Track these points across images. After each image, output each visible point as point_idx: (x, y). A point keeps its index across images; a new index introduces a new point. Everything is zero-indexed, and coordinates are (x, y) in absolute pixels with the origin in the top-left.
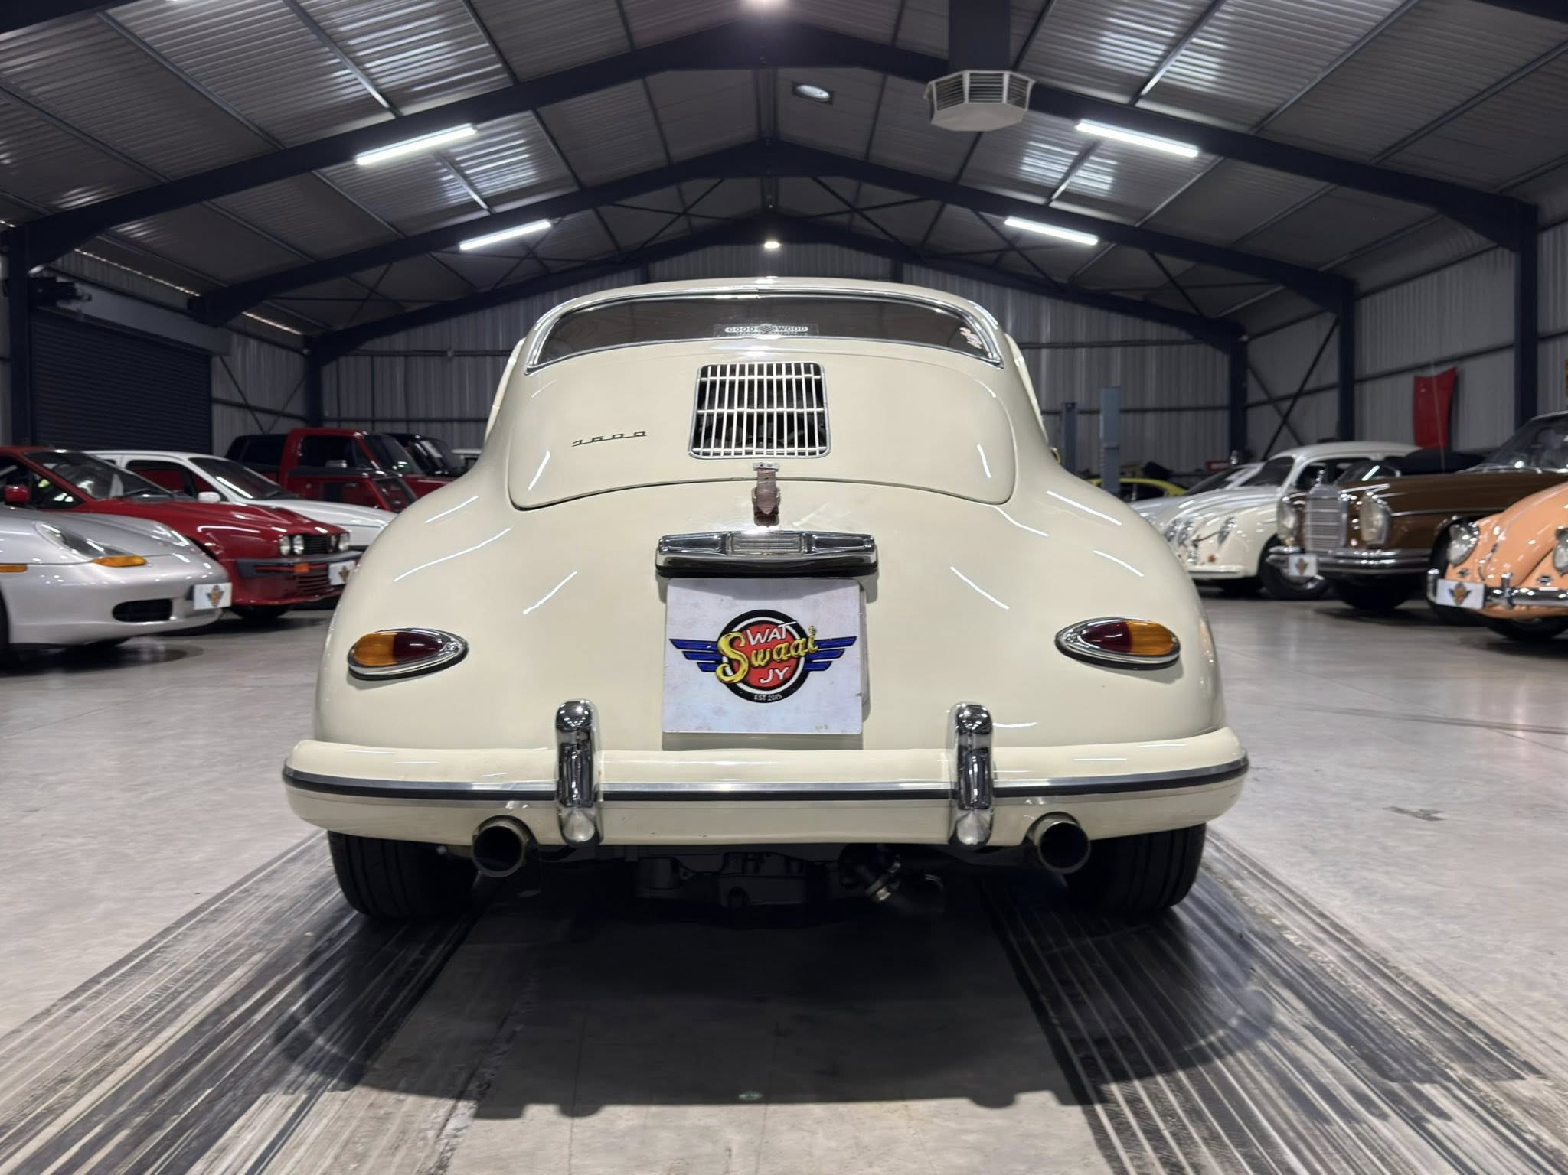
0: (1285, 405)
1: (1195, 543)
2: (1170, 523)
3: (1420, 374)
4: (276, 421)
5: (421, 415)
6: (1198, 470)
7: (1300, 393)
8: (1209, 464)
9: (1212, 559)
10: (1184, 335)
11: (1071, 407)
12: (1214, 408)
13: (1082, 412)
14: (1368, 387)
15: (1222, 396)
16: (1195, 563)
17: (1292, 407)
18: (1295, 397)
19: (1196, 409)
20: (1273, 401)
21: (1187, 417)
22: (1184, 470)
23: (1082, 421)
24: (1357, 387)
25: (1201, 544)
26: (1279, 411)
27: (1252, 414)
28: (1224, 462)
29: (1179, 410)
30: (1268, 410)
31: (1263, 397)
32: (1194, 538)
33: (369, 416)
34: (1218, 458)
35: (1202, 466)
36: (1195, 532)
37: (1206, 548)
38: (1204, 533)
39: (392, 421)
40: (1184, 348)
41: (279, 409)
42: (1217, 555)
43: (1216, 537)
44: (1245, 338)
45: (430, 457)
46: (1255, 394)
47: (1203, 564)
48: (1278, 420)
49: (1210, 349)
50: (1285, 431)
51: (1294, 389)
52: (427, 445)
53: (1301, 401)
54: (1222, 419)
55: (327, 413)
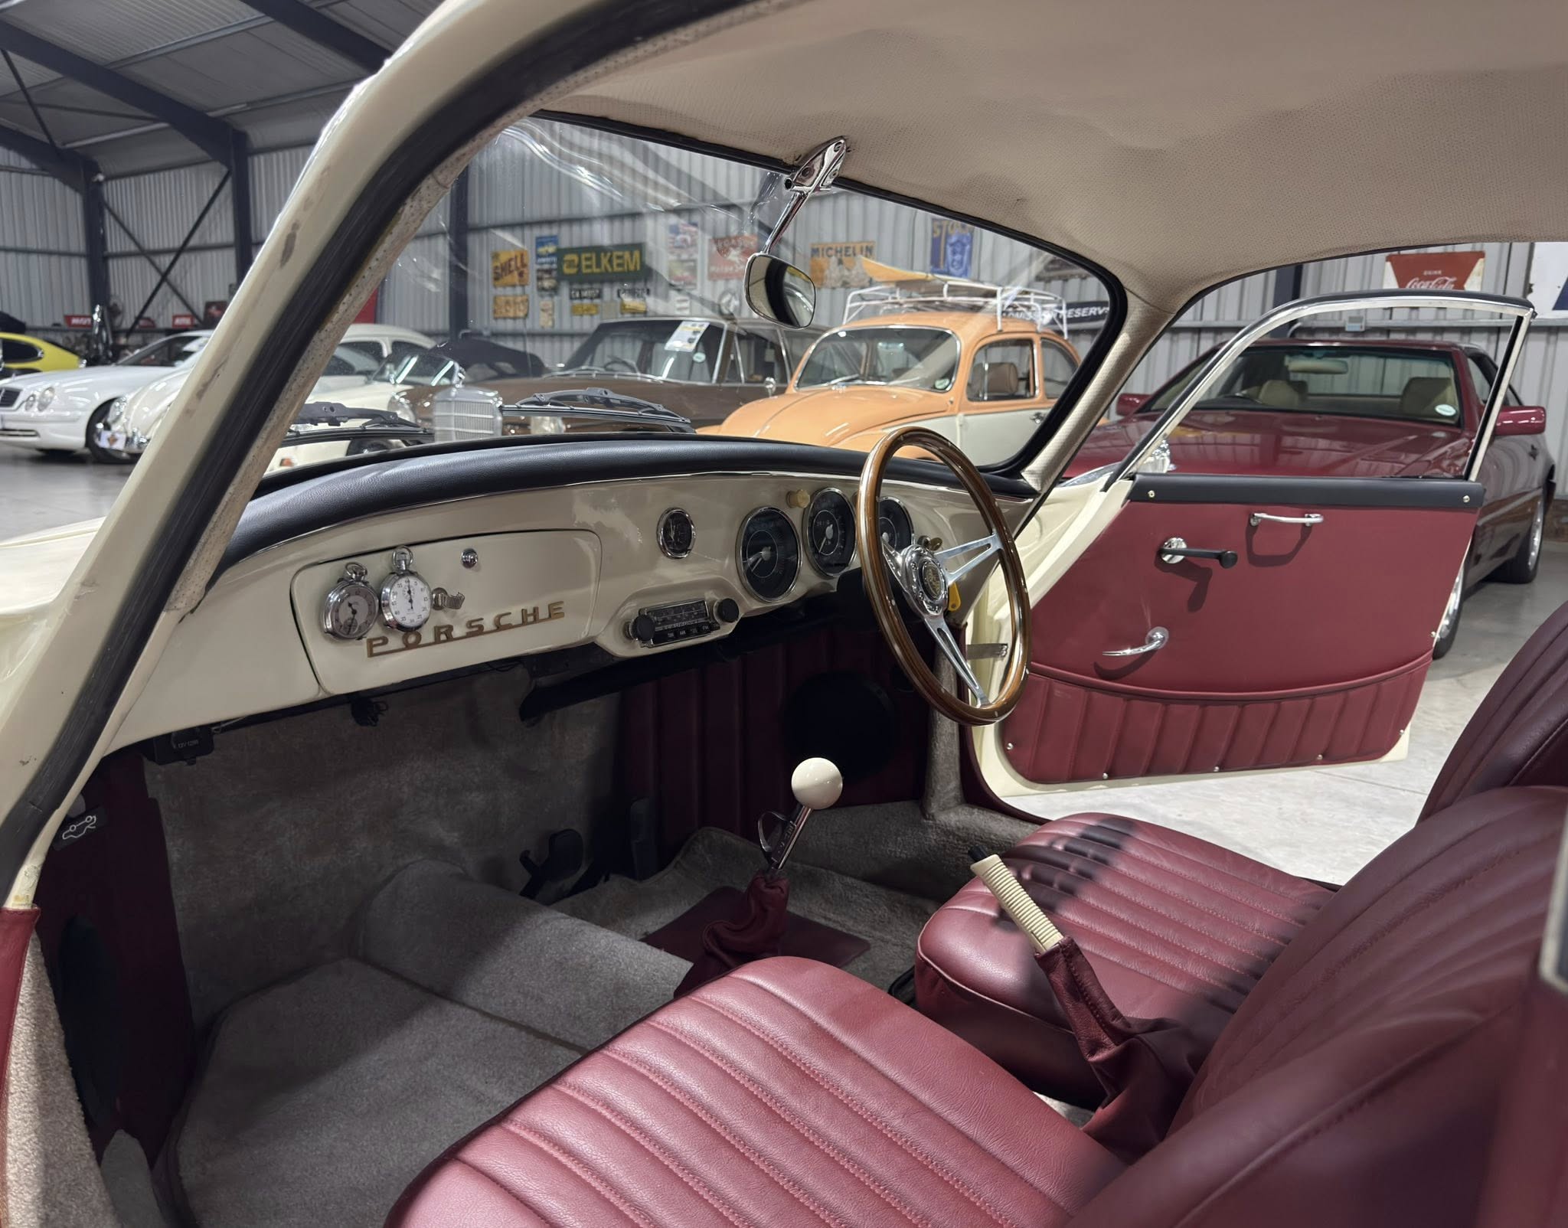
0: (165, 261)
6: (56, 325)
7: (184, 249)
8: (68, 318)
10: (25, 163)
12: (70, 254)
15: (77, 241)
17: (172, 264)
18: (178, 252)
19: (48, 253)
20: (144, 253)
21: (37, 260)
22: (38, 323)
24: (254, 250)
26: (155, 266)
27: (115, 266)
28: (85, 317)
29: (27, 252)
30: (136, 265)
31: (132, 248)
34: (78, 312)
35: (60, 320)
40: (26, 178)
44: (101, 177)
46: (116, 241)
48: (156, 278)
49: (57, 182)
50: (165, 287)
51: (177, 243)
53: (184, 257)
54: (80, 267)
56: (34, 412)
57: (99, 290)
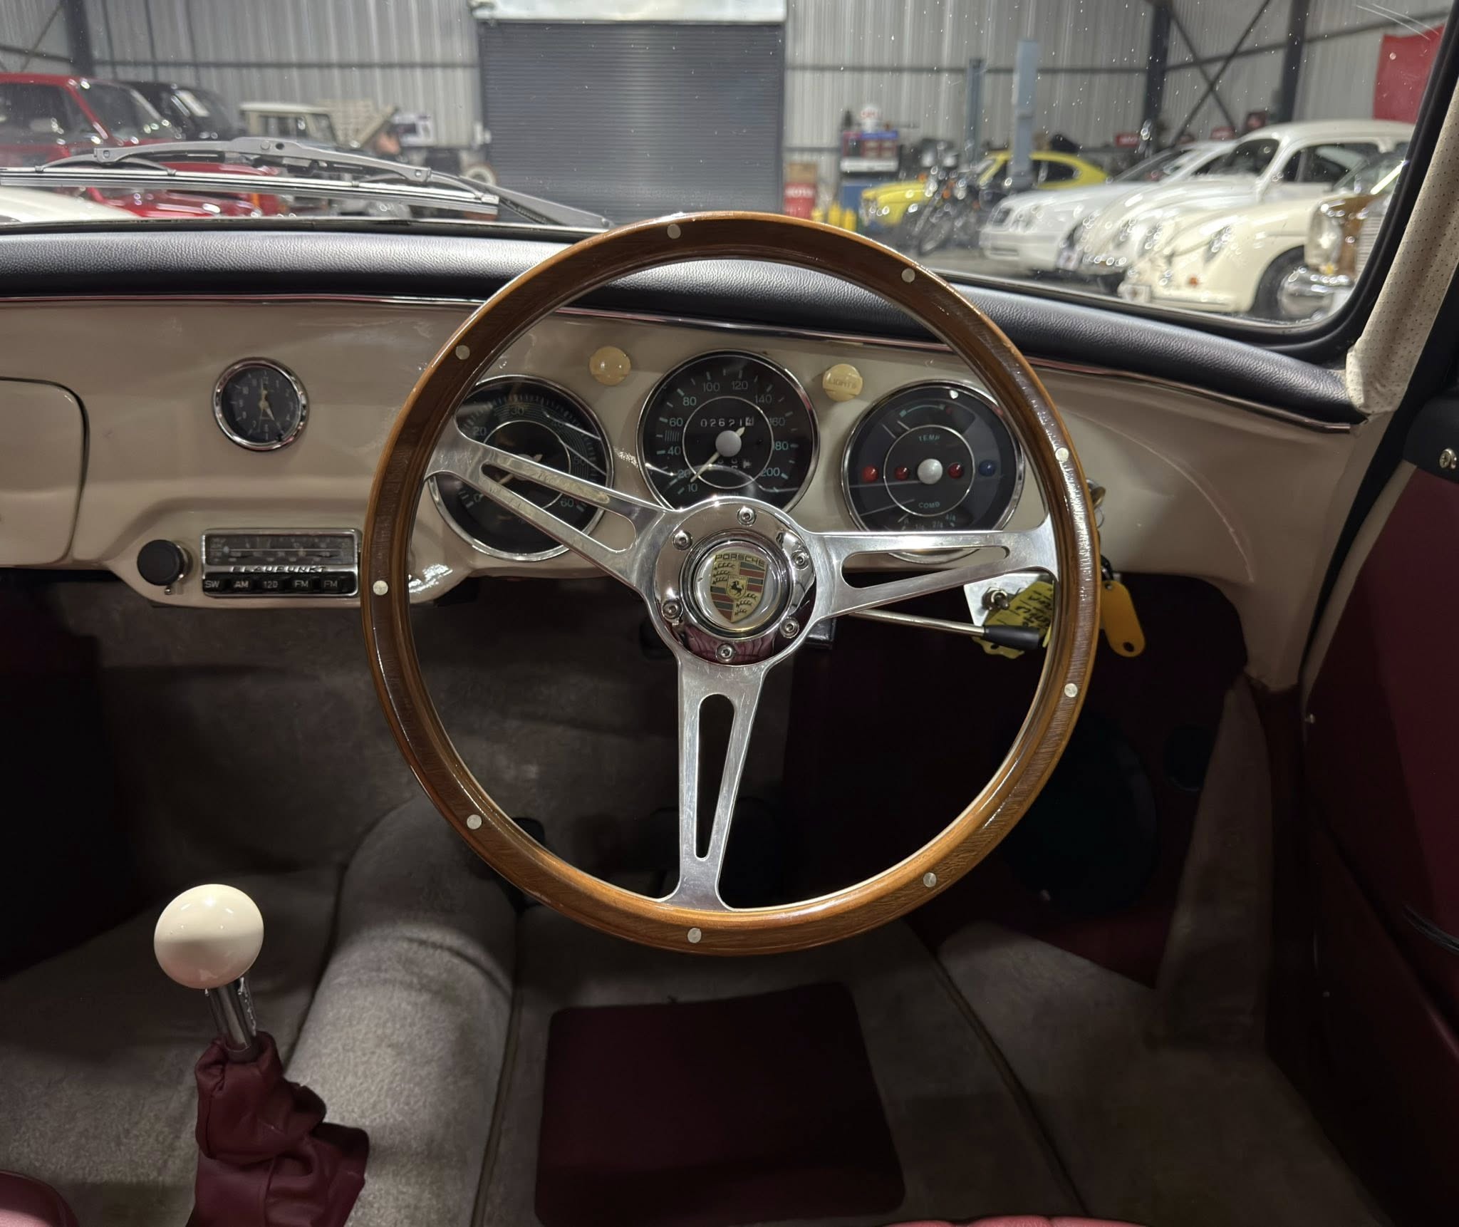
0: (1214, 69)
1: (1170, 259)
2: (1120, 223)
3: (1391, 32)
4: (27, 63)
5: (211, 57)
6: (1104, 145)
7: (1235, 54)
8: (1118, 138)
9: (1193, 282)
11: (977, 64)
12: (1129, 70)
13: (990, 71)
14: (1319, 48)
15: (1140, 54)
16: (1167, 286)
17: (1222, 70)
18: (1228, 58)
19: (1111, 71)
20: (1199, 63)
21: (1100, 80)
22: (1092, 143)
23: (988, 81)
24: (1305, 50)
25: (1176, 260)
26: (1205, 74)
27: (1171, 79)
28: (1134, 135)
29: (1093, 71)
30: (1190, 74)
31: (1188, 58)
32: (1167, 251)
33: (148, 57)
34: (1127, 130)
35: (1111, 140)
36: (1168, 243)
37: (1183, 268)
38: (1183, 243)
39: (136, 64)
41: (30, 47)
42: (1202, 279)
43: (1202, 250)
45: (193, 117)
46: (1177, 52)
47: (1178, 287)
48: (1201, 87)
50: (1210, 100)
51: (1228, 48)
52: (187, 98)
53: (1234, 64)
54: (1138, 83)
55: (96, 54)
56: (1019, 231)
57: (1152, 108)
